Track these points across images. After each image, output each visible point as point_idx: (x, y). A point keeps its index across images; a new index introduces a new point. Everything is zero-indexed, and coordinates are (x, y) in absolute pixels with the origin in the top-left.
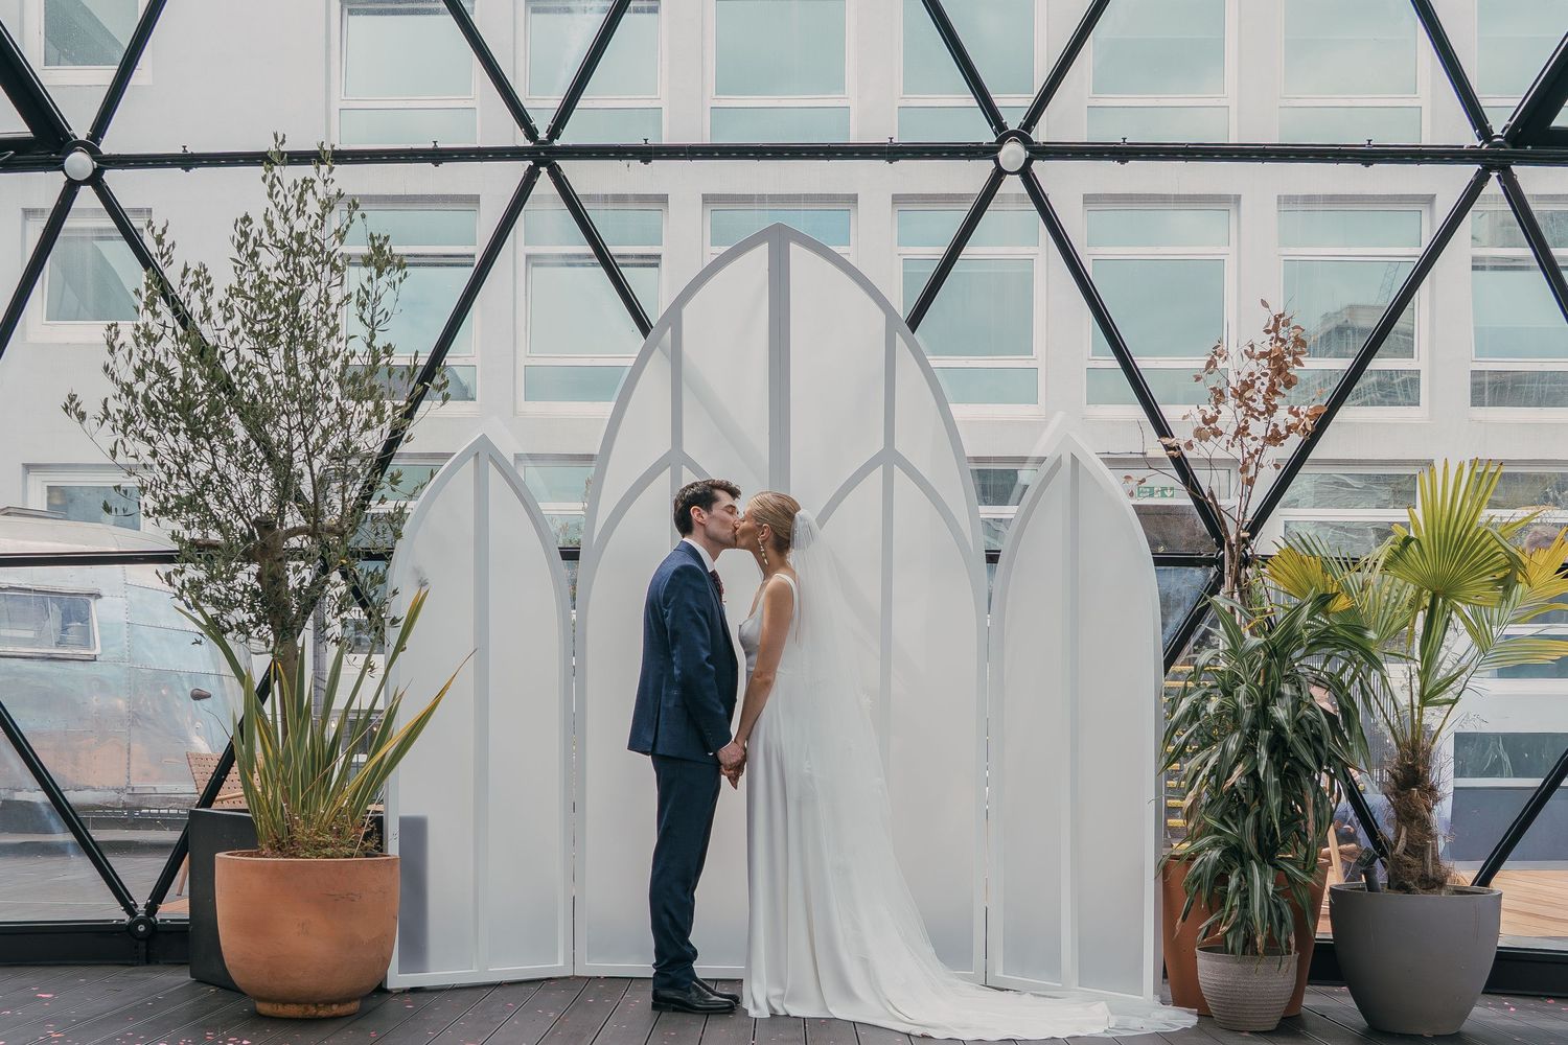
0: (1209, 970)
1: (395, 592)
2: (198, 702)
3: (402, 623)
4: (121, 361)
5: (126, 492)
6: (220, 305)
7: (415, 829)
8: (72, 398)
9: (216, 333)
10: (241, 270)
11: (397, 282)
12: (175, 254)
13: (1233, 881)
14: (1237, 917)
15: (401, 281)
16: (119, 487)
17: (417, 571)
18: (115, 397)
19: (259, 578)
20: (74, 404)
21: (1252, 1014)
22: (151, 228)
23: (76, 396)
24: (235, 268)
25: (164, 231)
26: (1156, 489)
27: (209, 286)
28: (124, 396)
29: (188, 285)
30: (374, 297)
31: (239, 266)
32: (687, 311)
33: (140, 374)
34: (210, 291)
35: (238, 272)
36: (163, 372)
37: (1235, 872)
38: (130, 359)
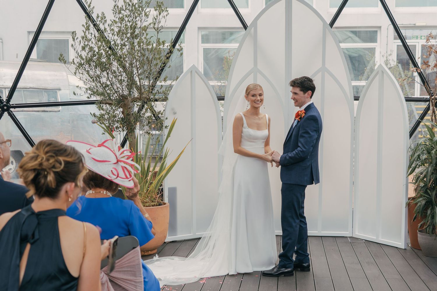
0: (421, 238)
1: (166, 119)
2: (94, 124)
3: (169, 128)
4: (77, 44)
5: (80, 88)
6: (109, 25)
7: (173, 191)
8: (61, 55)
9: (108, 35)
10: (115, 13)
11: (166, 16)
12: (94, 10)
13: (429, 212)
14: (430, 223)
15: (167, 15)
16: (78, 86)
17: (173, 109)
18: (76, 58)
19: (123, 113)
20: (62, 57)
21: (434, 252)
22: (86, 2)
23: (62, 54)
24: (113, 13)
25: (90, 3)
26: (418, 37)
27: (105, 19)
28: (79, 57)
29: (99, 21)
30: (158, 21)
31: (114, 12)
32: (259, 22)
33: (83, 48)
34: (106, 21)
35: (114, 14)
36: (91, 49)
37: (430, 209)
38: (80, 44)
